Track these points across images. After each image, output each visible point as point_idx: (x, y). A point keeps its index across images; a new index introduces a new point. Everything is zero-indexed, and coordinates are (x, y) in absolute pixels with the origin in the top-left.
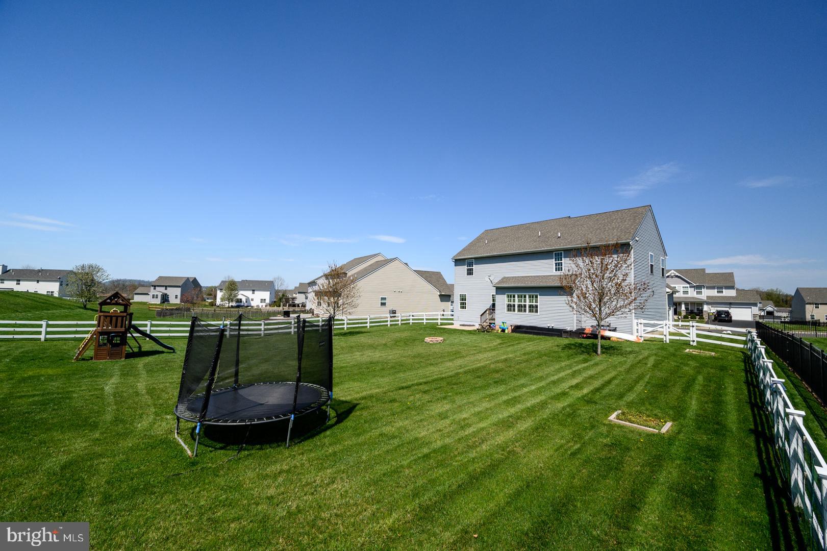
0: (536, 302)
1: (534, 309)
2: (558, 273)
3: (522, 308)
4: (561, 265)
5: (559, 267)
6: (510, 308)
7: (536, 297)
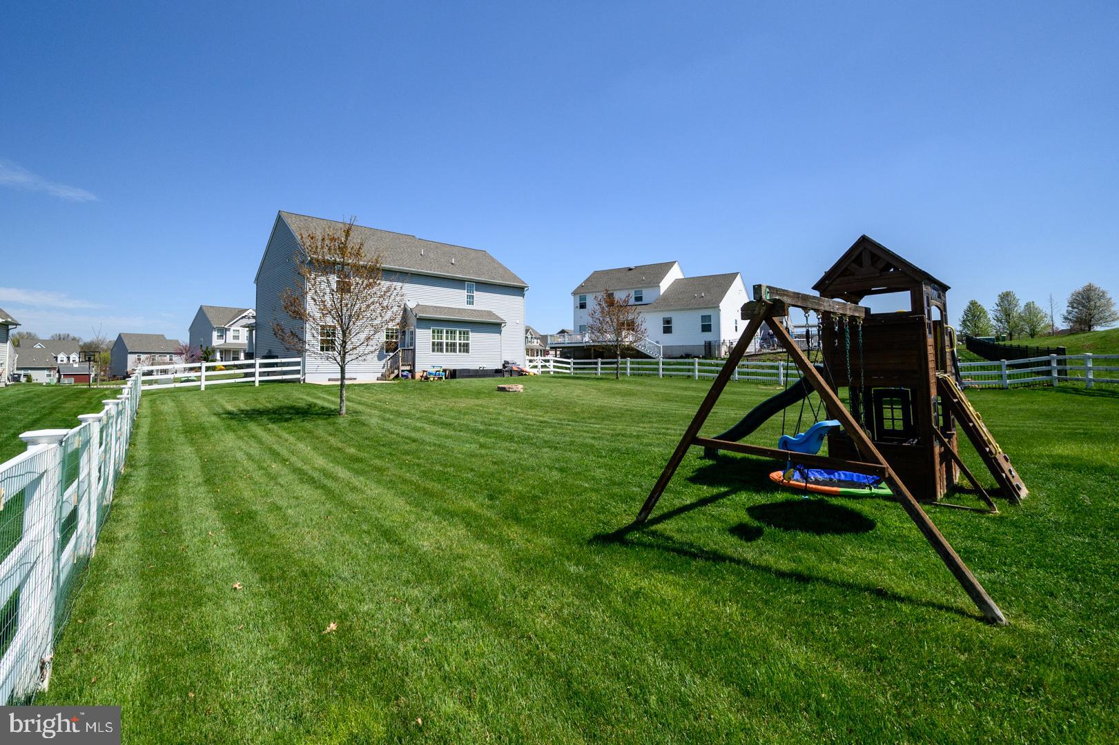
0: (468, 339)
1: (465, 348)
2: (470, 307)
3: (452, 347)
4: (473, 299)
5: (470, 300)
6: (437, 347)
7: (468, 333)
